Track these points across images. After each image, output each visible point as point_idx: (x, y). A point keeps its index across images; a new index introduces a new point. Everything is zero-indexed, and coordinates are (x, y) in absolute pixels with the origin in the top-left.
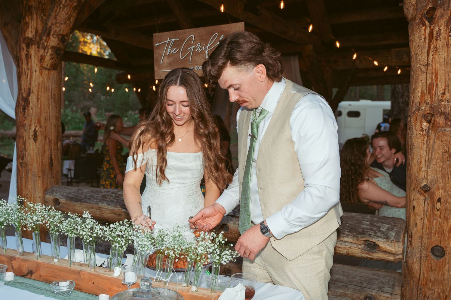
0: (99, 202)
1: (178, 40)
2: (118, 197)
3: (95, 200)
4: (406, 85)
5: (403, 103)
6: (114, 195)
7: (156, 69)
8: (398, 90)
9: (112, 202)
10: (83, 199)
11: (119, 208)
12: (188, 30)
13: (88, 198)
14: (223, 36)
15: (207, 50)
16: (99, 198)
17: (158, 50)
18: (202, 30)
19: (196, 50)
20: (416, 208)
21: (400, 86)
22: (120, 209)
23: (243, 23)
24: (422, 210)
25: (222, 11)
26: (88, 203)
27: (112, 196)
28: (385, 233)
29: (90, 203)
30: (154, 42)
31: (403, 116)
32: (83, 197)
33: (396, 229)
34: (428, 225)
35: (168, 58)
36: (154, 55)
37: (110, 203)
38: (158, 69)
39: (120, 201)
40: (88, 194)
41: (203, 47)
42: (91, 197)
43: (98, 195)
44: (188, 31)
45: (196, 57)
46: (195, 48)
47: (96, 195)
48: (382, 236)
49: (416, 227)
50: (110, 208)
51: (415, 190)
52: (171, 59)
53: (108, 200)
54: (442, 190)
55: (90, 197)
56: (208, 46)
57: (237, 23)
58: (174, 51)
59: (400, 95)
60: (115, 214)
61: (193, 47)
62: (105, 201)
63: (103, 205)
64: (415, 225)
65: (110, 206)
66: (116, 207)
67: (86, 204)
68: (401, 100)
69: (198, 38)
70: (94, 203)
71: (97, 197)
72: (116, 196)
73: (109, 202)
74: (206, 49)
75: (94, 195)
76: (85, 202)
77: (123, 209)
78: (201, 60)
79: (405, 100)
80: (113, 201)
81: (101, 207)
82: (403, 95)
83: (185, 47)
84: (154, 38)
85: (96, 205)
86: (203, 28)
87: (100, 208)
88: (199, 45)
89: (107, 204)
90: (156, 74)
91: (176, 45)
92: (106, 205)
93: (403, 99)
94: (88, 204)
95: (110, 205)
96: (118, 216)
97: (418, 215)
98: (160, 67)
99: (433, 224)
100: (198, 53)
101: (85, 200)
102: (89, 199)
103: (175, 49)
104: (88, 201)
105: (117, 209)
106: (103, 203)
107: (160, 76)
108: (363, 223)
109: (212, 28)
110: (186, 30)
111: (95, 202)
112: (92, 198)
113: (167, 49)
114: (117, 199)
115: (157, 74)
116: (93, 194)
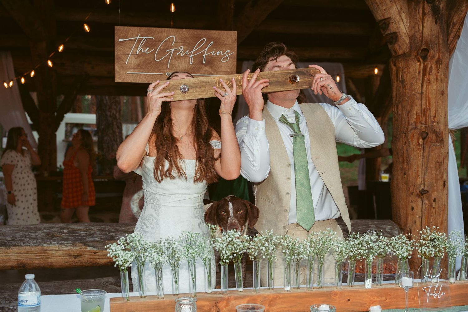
0: (42, 242)
1: (153, 38)
2: (74, 233)
3: (35, 241)
4: (113, 97)
5: (111, 116)
6: (65, 231)
7: (117, 68)
8: (105, 102)
9: (67, 240)
10: (9, 242)
11: (80, 246)
12: (166, 29)
13: (20, 240)
14: (212, 42)
15: (192, 55)
16: (39, 237)
17: (122, 47)
18: (185, 33)
19: (178, 54)
20: (415, 209)
21: (107, 97)
22: (83, 247)
23: (236, 32)
24: (420, 210)
25: (108, 3)
26: (21, 246)
27: (63, 233)
28: (391, 233)
29: (26, 245)
30: (116, 37)
31: (111, 131)
32: (9, 239)
33: (397, 228)
34: (426, 221)
35: (136, 59)
36: (116, 53)
37: (63, 242)
38: (120, 69)
39: (80, 237)
40: (17, 234)
41: (187, 52)
42: (26, 237)
43: (36, 234)
44: (167, 31)
45: (175, 61)
46: (176, 52)
47: (33, 234)
48: (389, 236)
49: (415, 224)
50: (64, 248)
51: (413, 194)
52: (141, 59)
53: (57, 238)
54: (436, 192)
55: (21, 237)
56: (194, 51)
57: (229, 32)
58: (146, 50)
59: (108, 108)
60: (70, 255)
61: (173, 50)
62: (54, 240)
63: (51, 245)
64: (414, 222)
65: (63, 246)
66: (76, 246)
67: (18, 248)
68: (108, 113)
69: (180, 41)
70: (33, 245)
71: (36, 236)
72: (69, 232)
73: (61, 241)
74: (190, 54)
75: (28, 235)
76: (15, 246)
77: (88, 247)
78: (182, 66)
79: (113, 114)
80: (68, 238)
81: (47, 249)
82: (110, 108)
83: (162, 48)
84: (116, 32)
85: (37, 247)
86: (186, 30)
87: (45, 251)
88: (181, 48)
89: (58, 243)
90: (117, 75)
91: (149, 44)
92: (57, 245)
93: (111, 112)
94: (22, 248)
95: (64, 244)
96: (75, 258)
97: (417, 214)
98: (124, 68)
99: (430, 220)
100: (179, 57)
101: (14, 243)
102: (22, 240)
103: (148, 48)
104: (22, 243)
105: (78, 248)
106: (51, 243)
107: (124, 79)
108: (370, 226)
109: (199, 32)
110: (164, 29)
111: (34, 243)
112: (28, 239)
113: (136, 48)
114: (74, 236)
115: (119, 76)
116: (27, 233)
